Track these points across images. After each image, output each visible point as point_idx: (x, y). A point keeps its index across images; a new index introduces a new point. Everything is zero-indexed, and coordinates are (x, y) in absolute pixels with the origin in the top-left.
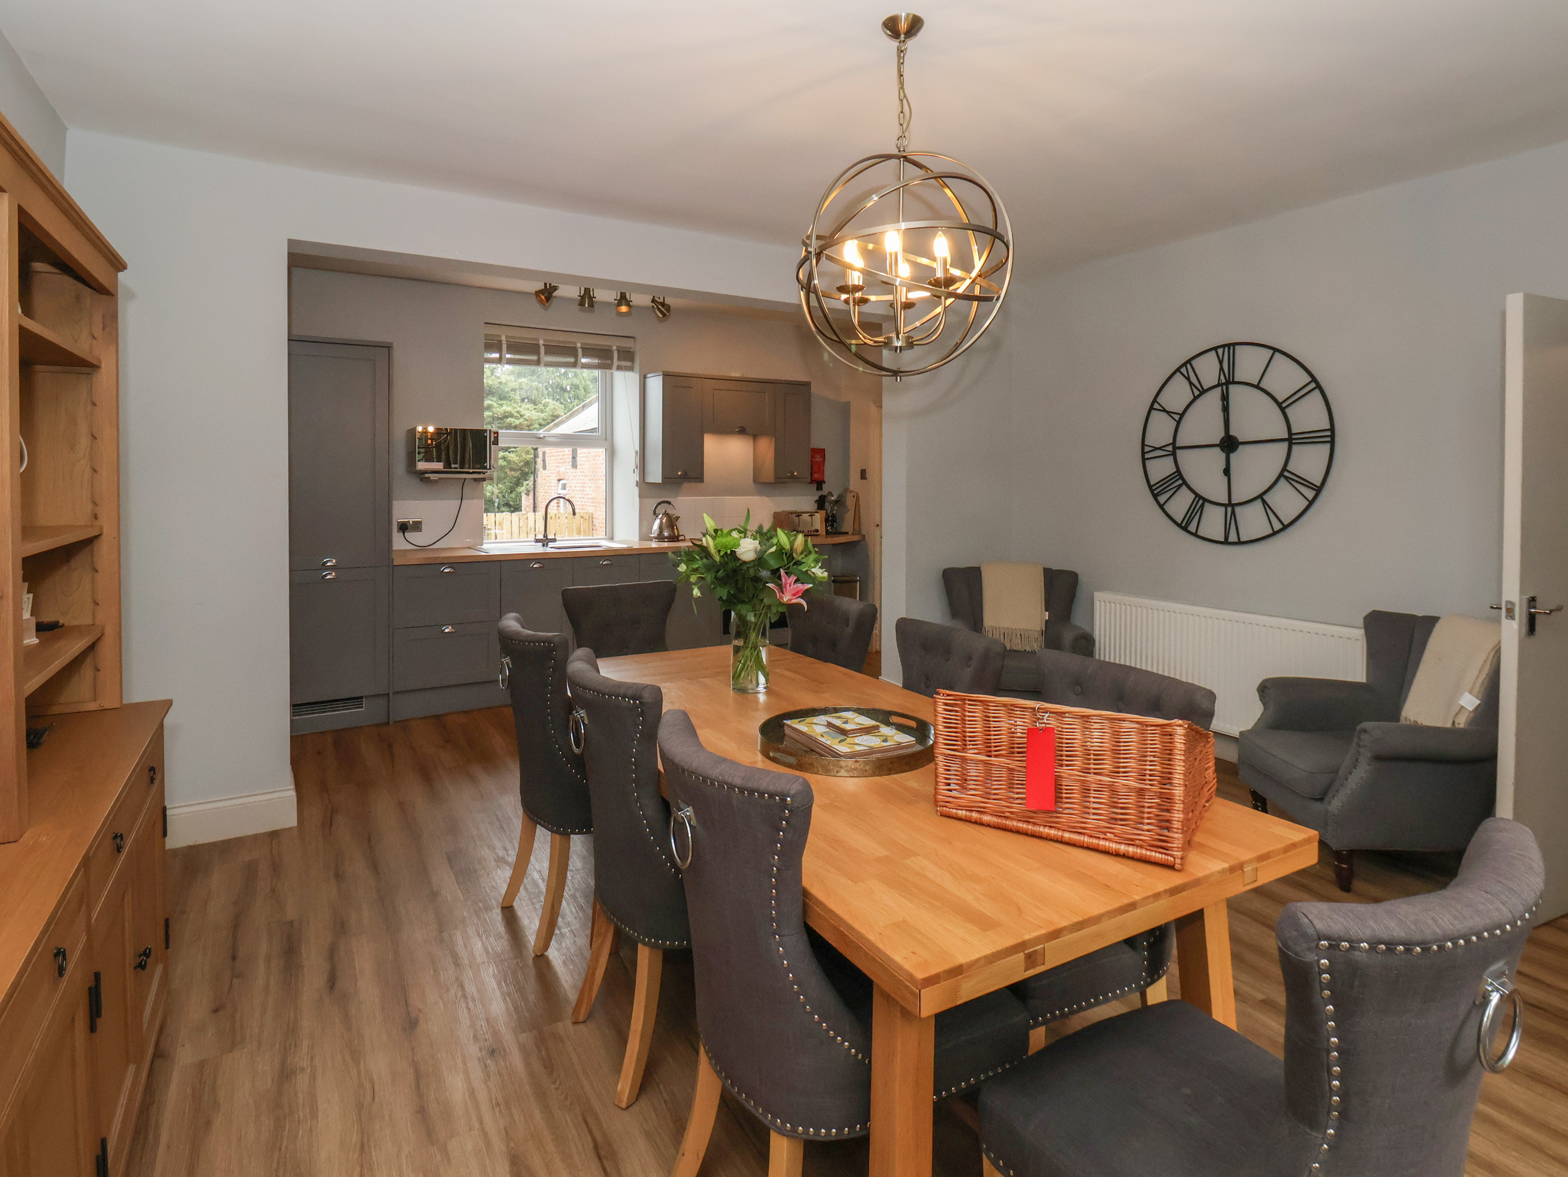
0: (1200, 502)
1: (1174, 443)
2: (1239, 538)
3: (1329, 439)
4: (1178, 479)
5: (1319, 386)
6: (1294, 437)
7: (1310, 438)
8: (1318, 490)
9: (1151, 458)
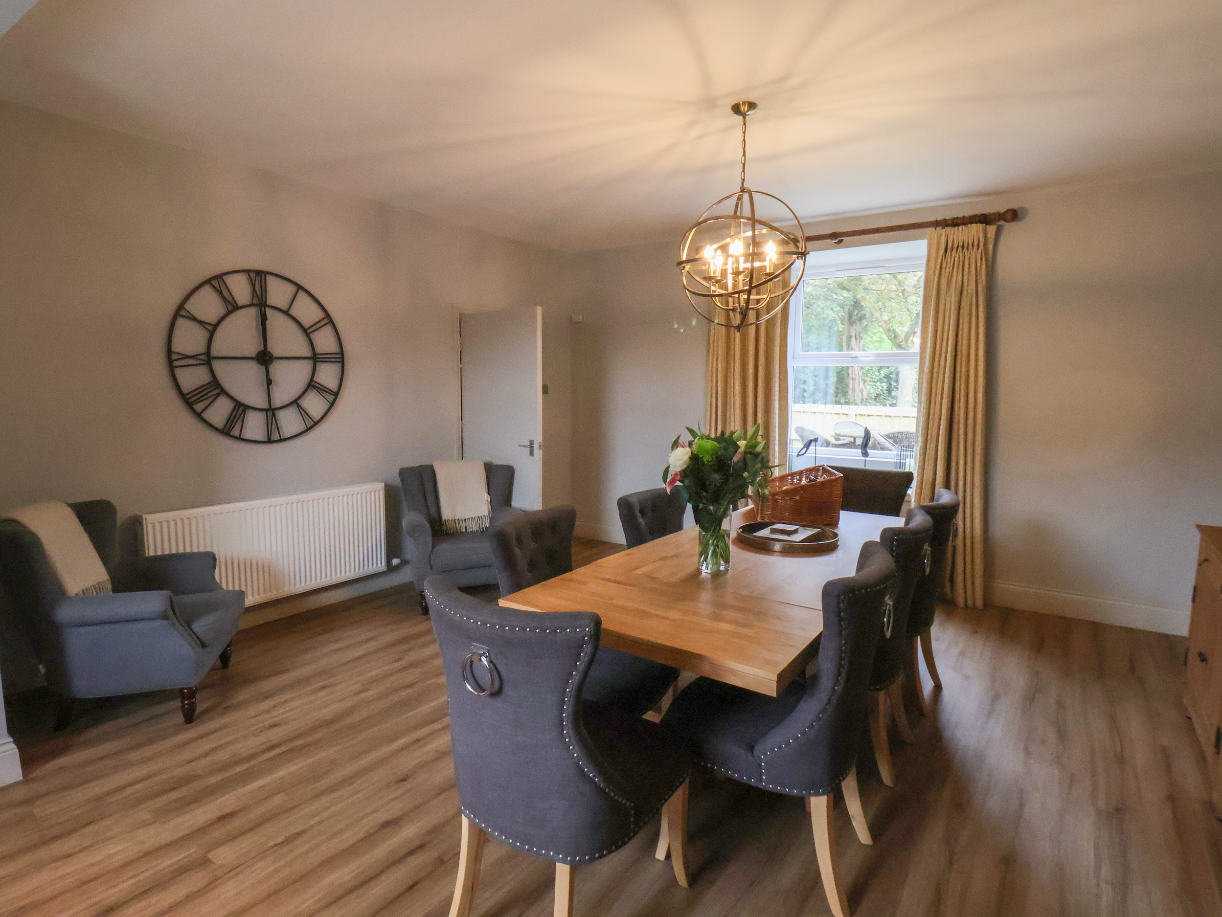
0: (240, 409)
1: (208, 352)
2: (280, 437)
3: (340, 360)
4: (215, 388)
5: (331, 322)
6: (318, 356)
7: (326, 358)
8: (336, 394)
9: (181, 366)
